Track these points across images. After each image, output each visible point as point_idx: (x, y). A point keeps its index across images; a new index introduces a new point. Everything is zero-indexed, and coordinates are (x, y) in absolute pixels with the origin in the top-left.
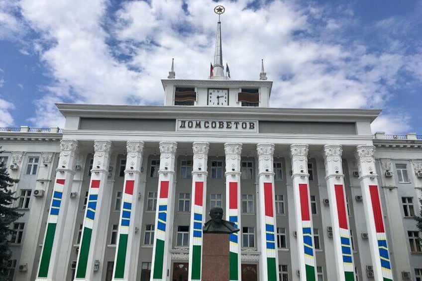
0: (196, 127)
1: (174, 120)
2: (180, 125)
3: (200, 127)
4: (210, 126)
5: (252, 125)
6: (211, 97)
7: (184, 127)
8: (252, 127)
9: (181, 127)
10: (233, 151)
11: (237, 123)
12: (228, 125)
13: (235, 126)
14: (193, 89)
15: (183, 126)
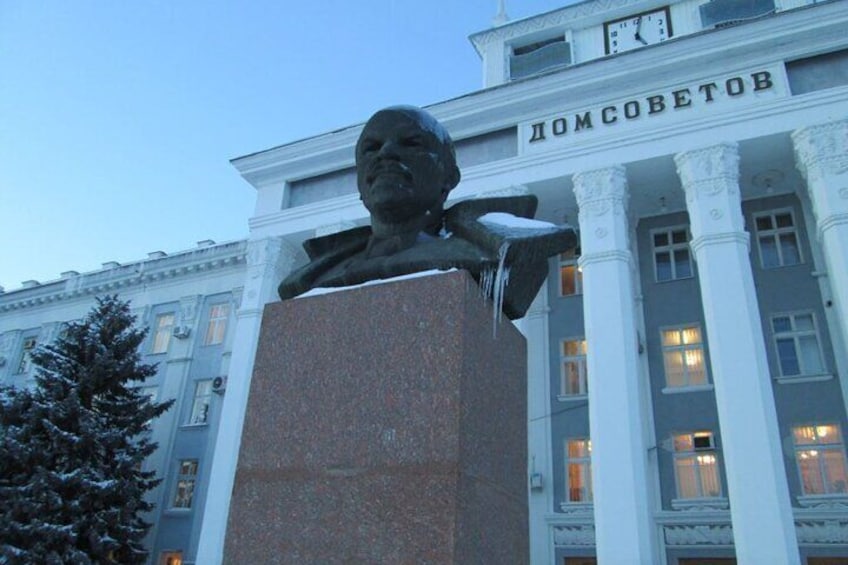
0: (577, 129)
1: (512, 131)
2: (531, 137)
3: (590, 126)
4: (621, 114)
5: (762, 78)
6: (615, 43)
7: (542, 137)
8: (763, 85)
9: (533, 140)
10: (709, 169)
11: (707, 89)
12: (678, 100)
13: (704, 95)
14: (562, 38)
15: (538, 136)
